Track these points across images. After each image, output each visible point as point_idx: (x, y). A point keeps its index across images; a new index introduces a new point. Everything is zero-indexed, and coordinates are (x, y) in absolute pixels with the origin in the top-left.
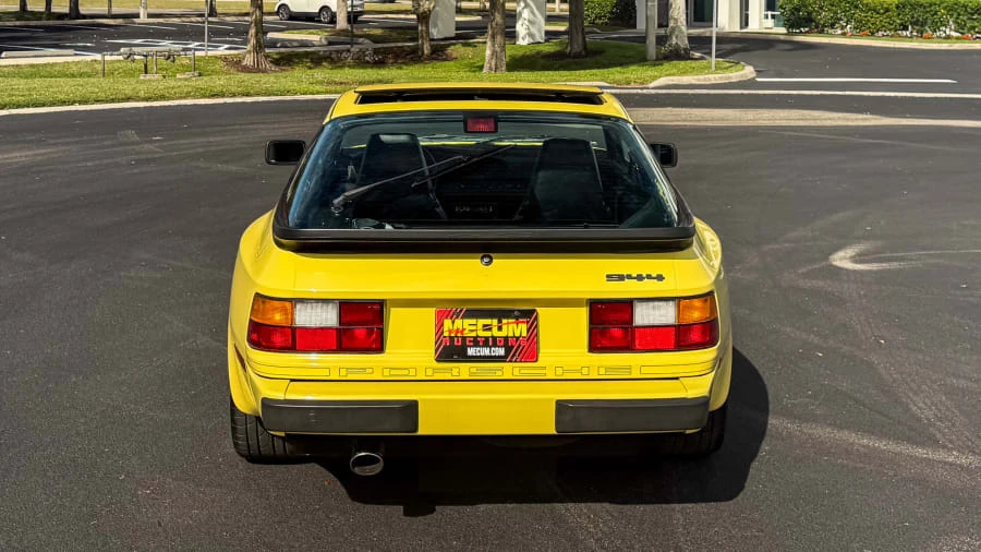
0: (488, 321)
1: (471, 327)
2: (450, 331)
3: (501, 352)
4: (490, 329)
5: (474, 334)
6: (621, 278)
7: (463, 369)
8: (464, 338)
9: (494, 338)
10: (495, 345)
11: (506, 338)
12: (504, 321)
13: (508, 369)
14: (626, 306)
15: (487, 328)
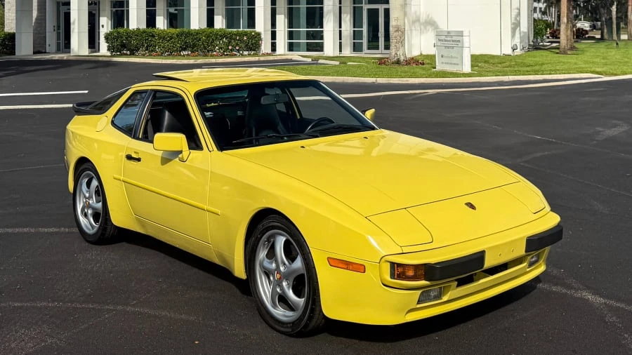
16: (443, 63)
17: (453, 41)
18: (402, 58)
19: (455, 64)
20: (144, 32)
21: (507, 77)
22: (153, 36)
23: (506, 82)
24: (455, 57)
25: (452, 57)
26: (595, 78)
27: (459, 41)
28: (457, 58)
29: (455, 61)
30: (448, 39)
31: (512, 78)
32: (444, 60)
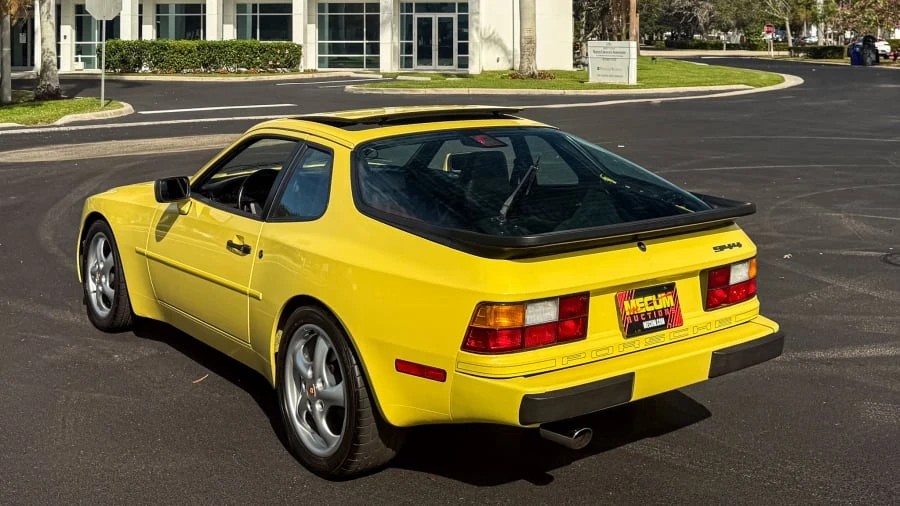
0: (649, 298)
1: (640, 305)
2: (629, 311)
3: (662, 321)
4: (652, 305)
5: (644, 310)
6: (722, 248)
7: (641, 341)
8: (639, 315)
9: (656, 311)
10: (658, 317)
11: (663, 310)
12: (659, 296)
13: (667, 335)
14: (725, 271)
15: (651, 303)
16: (598, 76)
17: (615, 52)
18: (536, 73)
19: (616, 76)
20: (154, 44)
22: (166, 49)
24: (617, 70)
25: (612, 69)
27: (624, 53)
28: (621, 69)
29: (618, 73)
30: (608, 50)
32: (600, 72)
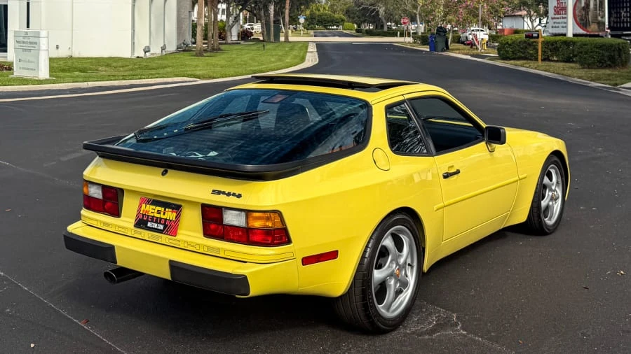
0: (160, 208)
1: (152, 210)
2: (143, 211)
3: (162, 227)
4: (160, 213)
5: (152, 215)
6: (219, 193)
7: (146, 234)
8: (148, 216)
9: (161, 219)
10: (160, 223)
11: (166, 220)
12: (167, 210)
13: (164, 239)
14: (218, 210)
16: (20, 68)
17: (31, 43)
19: (32, 69)
21: (86, 83)
23: (84, 89)
24: (32, 62)
25: (29, 61)
26: (186, 82)
27: (36, 43)
28: (34, 62)
29: (31, 66)
30: (26, 40)
31: (91, 84)
32: (21, 64)
